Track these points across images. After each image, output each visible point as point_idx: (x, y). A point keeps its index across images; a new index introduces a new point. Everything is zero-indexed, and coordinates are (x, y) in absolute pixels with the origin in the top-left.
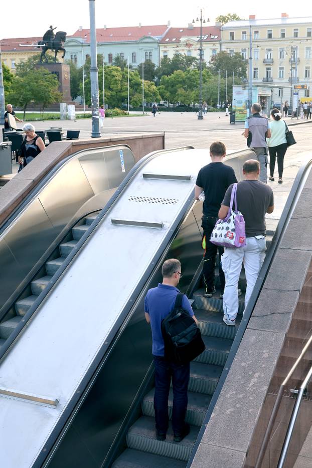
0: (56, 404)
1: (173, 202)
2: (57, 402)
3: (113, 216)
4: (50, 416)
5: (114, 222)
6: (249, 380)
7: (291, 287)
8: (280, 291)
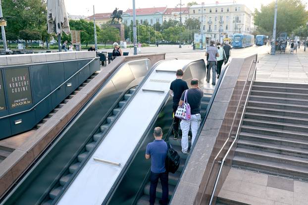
0: (119, 165)
1: (169, 82)
2: (120, 164)
3: (143, 88)
4: (117, 170)
5: (143, 90)
7: (219, 118)
8: (214, 120)
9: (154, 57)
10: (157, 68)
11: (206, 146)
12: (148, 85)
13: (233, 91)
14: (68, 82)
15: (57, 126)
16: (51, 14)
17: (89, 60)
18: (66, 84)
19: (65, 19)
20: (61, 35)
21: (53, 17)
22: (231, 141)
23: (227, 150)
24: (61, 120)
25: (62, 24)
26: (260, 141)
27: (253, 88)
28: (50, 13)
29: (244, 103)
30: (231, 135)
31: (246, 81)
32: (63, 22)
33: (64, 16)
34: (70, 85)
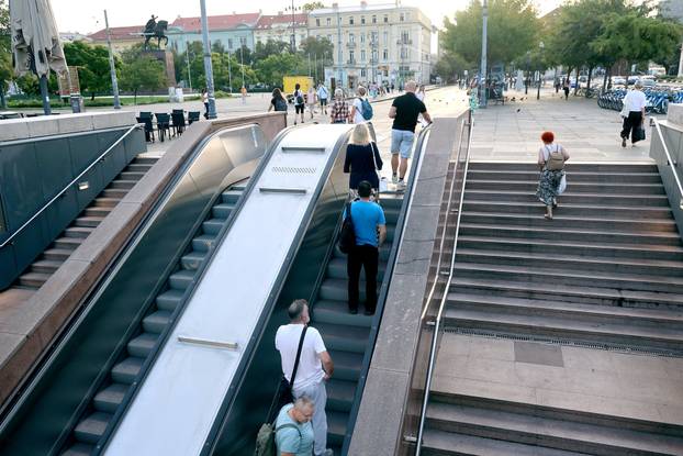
0: (236, 346)
1: (313, 171)
2: (236, 345)
3: (259, 185)
4: (232, 358)
5: (262, 190)
6: (402, 316)
7: (427, 238)
8: (418, 241)
10: (284, 143)
11: (409, 293)
14: (82, 180)
15: (84, 278)
16: (20, 31)
17: (123, 132)
18: (76, 186)
19: (54, 41)
20: (48, 77)
21: (27, 38)
23: (441, 300)
24: (92, 263)
25: (48, 52)
27: (470, 176)
28: (18, 27)
29: (457, 206)
30: (442, 269)
31: (456, 161)
32: (50, 48)
33: (52, 35)
34: (86, 187)
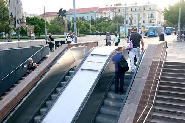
1: (101, 63)
3: (82, 67)
5: (82, 69)
6: (126, 119)
8: (136, 91)
9: (90, 45)
10: (92, 53)
11: (130, 111)
12: (85, 66)
13: (149, 69)
14: (25, 64)
15: (16, 98)
16: (12, 13)
17: (41, 47)
18: (23, 66)
19: (23, 16)
20: (20, 29)
21: (14, 15)
22: (149, 107)
23: (146, 114)
24: (19, 93)
25: (20, 20)
26: (171, 107)
27: (165, 67)
28: (11, 12)
29: (158, 78)
30: (149, 102)
31: (159, 61)
32: (21, 19)
33: (22, 14)
34: (26, 66)
